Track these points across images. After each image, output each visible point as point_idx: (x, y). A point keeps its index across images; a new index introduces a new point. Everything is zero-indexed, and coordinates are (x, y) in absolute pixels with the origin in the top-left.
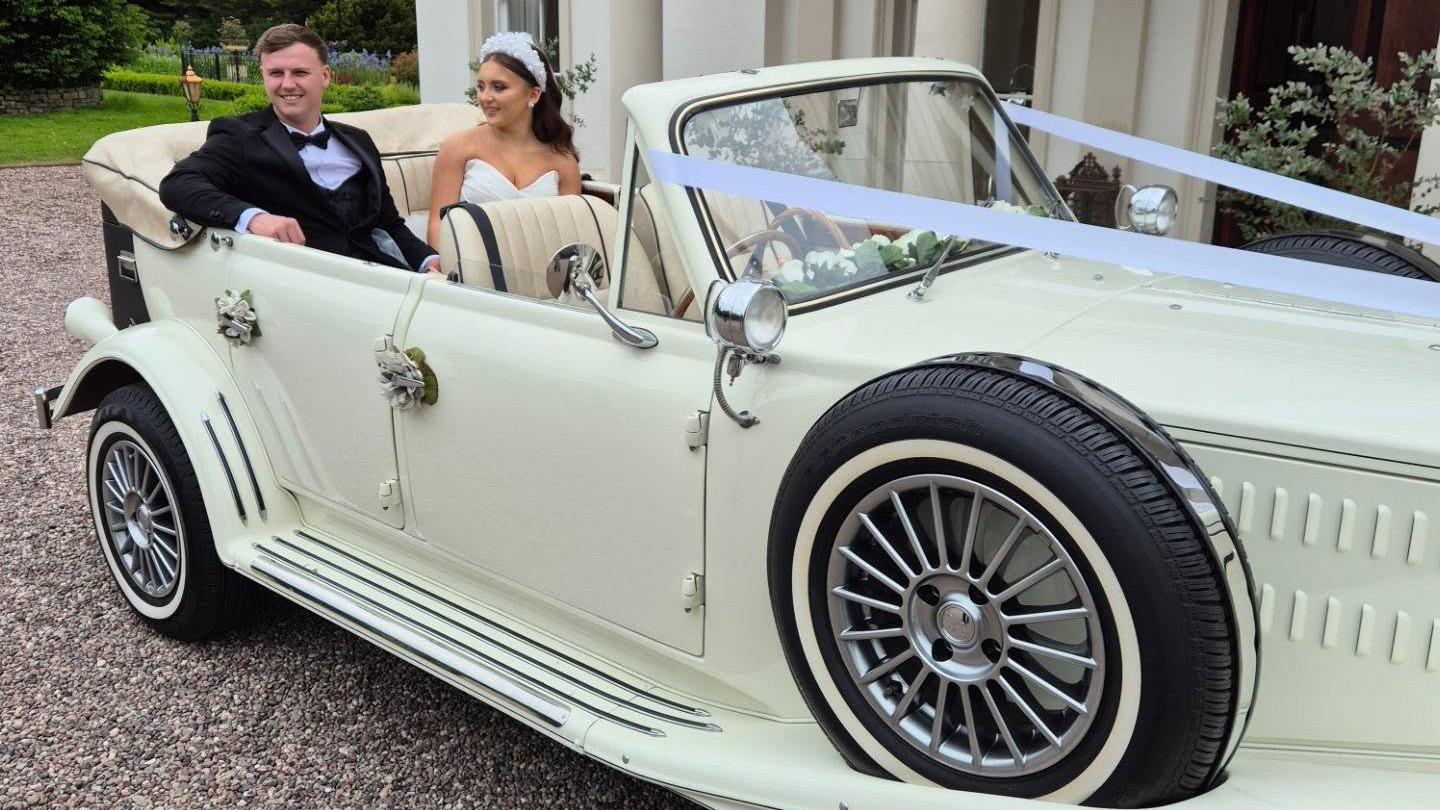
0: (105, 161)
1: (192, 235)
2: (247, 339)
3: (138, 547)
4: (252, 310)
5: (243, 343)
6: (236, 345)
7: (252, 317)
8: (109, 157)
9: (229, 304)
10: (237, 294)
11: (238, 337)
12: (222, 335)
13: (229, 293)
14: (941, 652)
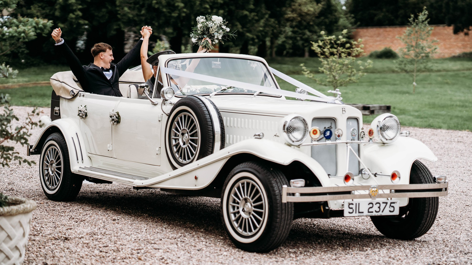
0: (56, 79)
1: (75, 95)
2: (84, 117)
3: (50, 175)
4: (86, 110)
5: (83, 118)
6: (81, 118)
7: (86, 111)
8: (57, 78)
9: (82, 108)
10: (83, 106)
11: (82, 116)
12: (79, 116)
13: (82, 106)
14: (184, 144)
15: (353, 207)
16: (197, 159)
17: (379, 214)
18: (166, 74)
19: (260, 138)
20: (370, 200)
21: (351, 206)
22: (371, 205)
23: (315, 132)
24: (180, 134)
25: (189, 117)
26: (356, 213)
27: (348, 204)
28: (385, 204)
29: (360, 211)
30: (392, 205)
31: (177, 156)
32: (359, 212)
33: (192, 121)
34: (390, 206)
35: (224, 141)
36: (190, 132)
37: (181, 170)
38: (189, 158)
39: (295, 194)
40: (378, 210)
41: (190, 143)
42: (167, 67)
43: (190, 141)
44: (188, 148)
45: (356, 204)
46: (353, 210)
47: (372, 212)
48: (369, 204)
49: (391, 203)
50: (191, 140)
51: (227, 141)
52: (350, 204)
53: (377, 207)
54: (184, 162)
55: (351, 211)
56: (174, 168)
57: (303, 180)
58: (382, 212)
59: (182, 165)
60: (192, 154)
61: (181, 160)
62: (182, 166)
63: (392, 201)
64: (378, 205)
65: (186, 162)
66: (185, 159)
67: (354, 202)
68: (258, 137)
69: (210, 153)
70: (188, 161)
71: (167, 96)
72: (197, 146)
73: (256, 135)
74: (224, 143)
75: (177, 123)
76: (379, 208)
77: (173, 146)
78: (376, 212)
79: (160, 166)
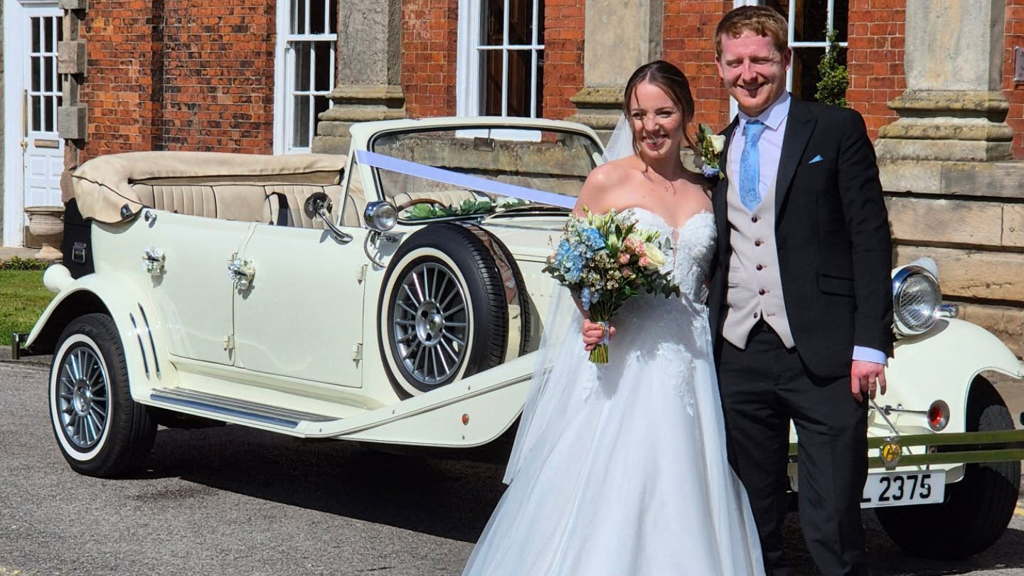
1: (133, 216)
3: (76, 413)
14: (429, 338)
16: (465, 376)
17: (899, 503)
18: (372, 167)
20: (882, 471)
22: (886, 484)
24: (417, 314)
25: (442, 274)
28: (913, 480)
31: (410, 364)
33: (451, 284)
36: (445, 310)
37: (421, 399)
40: (898, 494)
41: (444, 337)
43: (443, 332)
44: (438, 347)
47: (887, 499)
48: (882, 482)
50: (447, 328)
53: (898, 488)
54: (429, 380)
56: (403, 395)
58: (912, 497)
59: (424, 388)
60: (451, 363)
61: (420, 376)
62: (425, 391)
64: (899, 483)
65: (433, 380)
66: (431, 373)
71: (380, 222)
75: (410, 289)
76: (901, 488)
77: (402, 342)
78: (896, 498)
79: (361, 388)
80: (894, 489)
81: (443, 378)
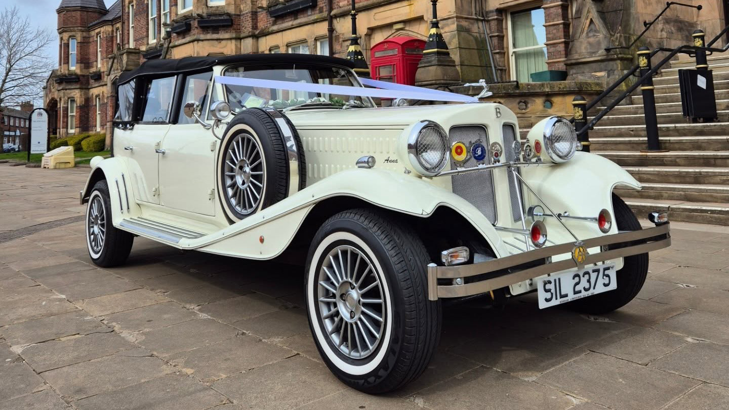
14: (243, 183)
15: (551, 286)
16: (263, 208)
17: (589, 293)
18: (222, 84)
19: (370, 167)
20: (575, 270)
21: (548, 286)
22: (577, 279)
23: (459, 150)
24: (237, 168)
25: (249, 140)
26: (556, 299)
27: (542, 284)
28: (597, 273)
29: (563, 293)
30: (606, 272)
31: (233, 201)
32: (562, 297)
33: (254, 147)
34: (604, 275)
35: (305, 175)
36: (251, 164)
37: (241, 225)
38: (251, 206)
39: (454, 282)
40: (587, 286)
41: (252, 182)
42: (224, 75)
43: (251, 179)
44: (248, 189)
45: (555, 280)
46: (552, 294)
47: (580, 292)
48: (574, 279)
49: (605, 269)
50: (253, 176)
51: (309, 173)
52: (545, 283)
53: (586, 281)
54: (244, 212)
55: (548, 295)
56: (231, 222)
57: (465, 248)
58: (594, 288)
59: (241, 217)
60: (255, 199)
61: (238, 209)
62: (241, 219)
63: (605, 266)
64: (587, 277)
65: (246, 211)
66: (244, 207)
67: (552, 279)
68: (366, 165)
69: (283, 196)
70: (250, 211)
71: (220, 114)
72: (261, 186)
73: (362, 162)
74: (305, 178)
75: (232, 152)
76: (589, 281)
77: (229, 187)
78: (586, 290)
79: (214, 216)
80: (584, 283)
81: (252, 210)
